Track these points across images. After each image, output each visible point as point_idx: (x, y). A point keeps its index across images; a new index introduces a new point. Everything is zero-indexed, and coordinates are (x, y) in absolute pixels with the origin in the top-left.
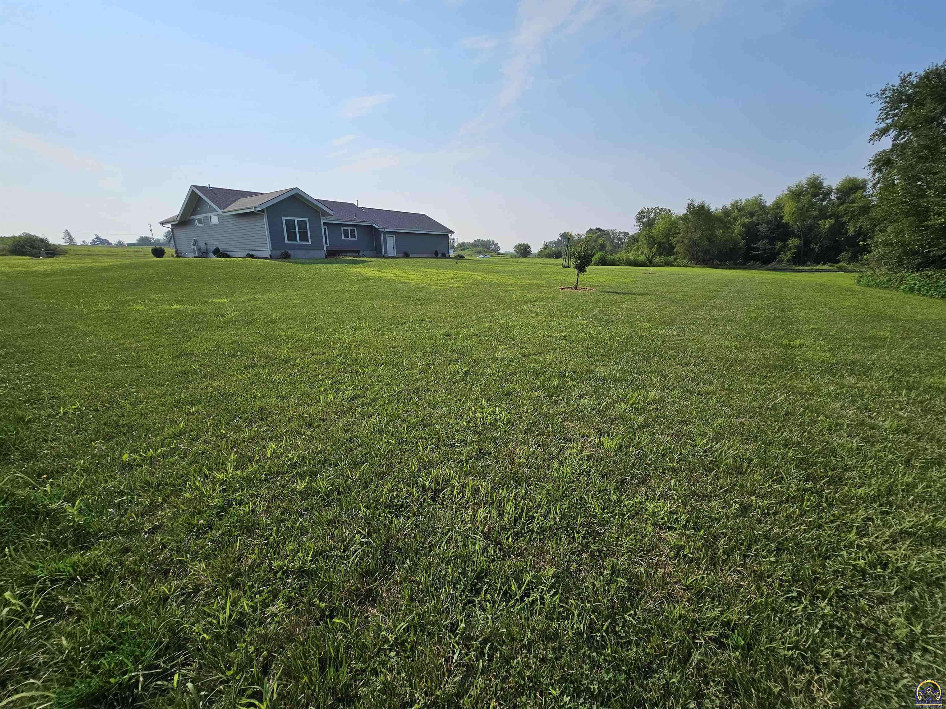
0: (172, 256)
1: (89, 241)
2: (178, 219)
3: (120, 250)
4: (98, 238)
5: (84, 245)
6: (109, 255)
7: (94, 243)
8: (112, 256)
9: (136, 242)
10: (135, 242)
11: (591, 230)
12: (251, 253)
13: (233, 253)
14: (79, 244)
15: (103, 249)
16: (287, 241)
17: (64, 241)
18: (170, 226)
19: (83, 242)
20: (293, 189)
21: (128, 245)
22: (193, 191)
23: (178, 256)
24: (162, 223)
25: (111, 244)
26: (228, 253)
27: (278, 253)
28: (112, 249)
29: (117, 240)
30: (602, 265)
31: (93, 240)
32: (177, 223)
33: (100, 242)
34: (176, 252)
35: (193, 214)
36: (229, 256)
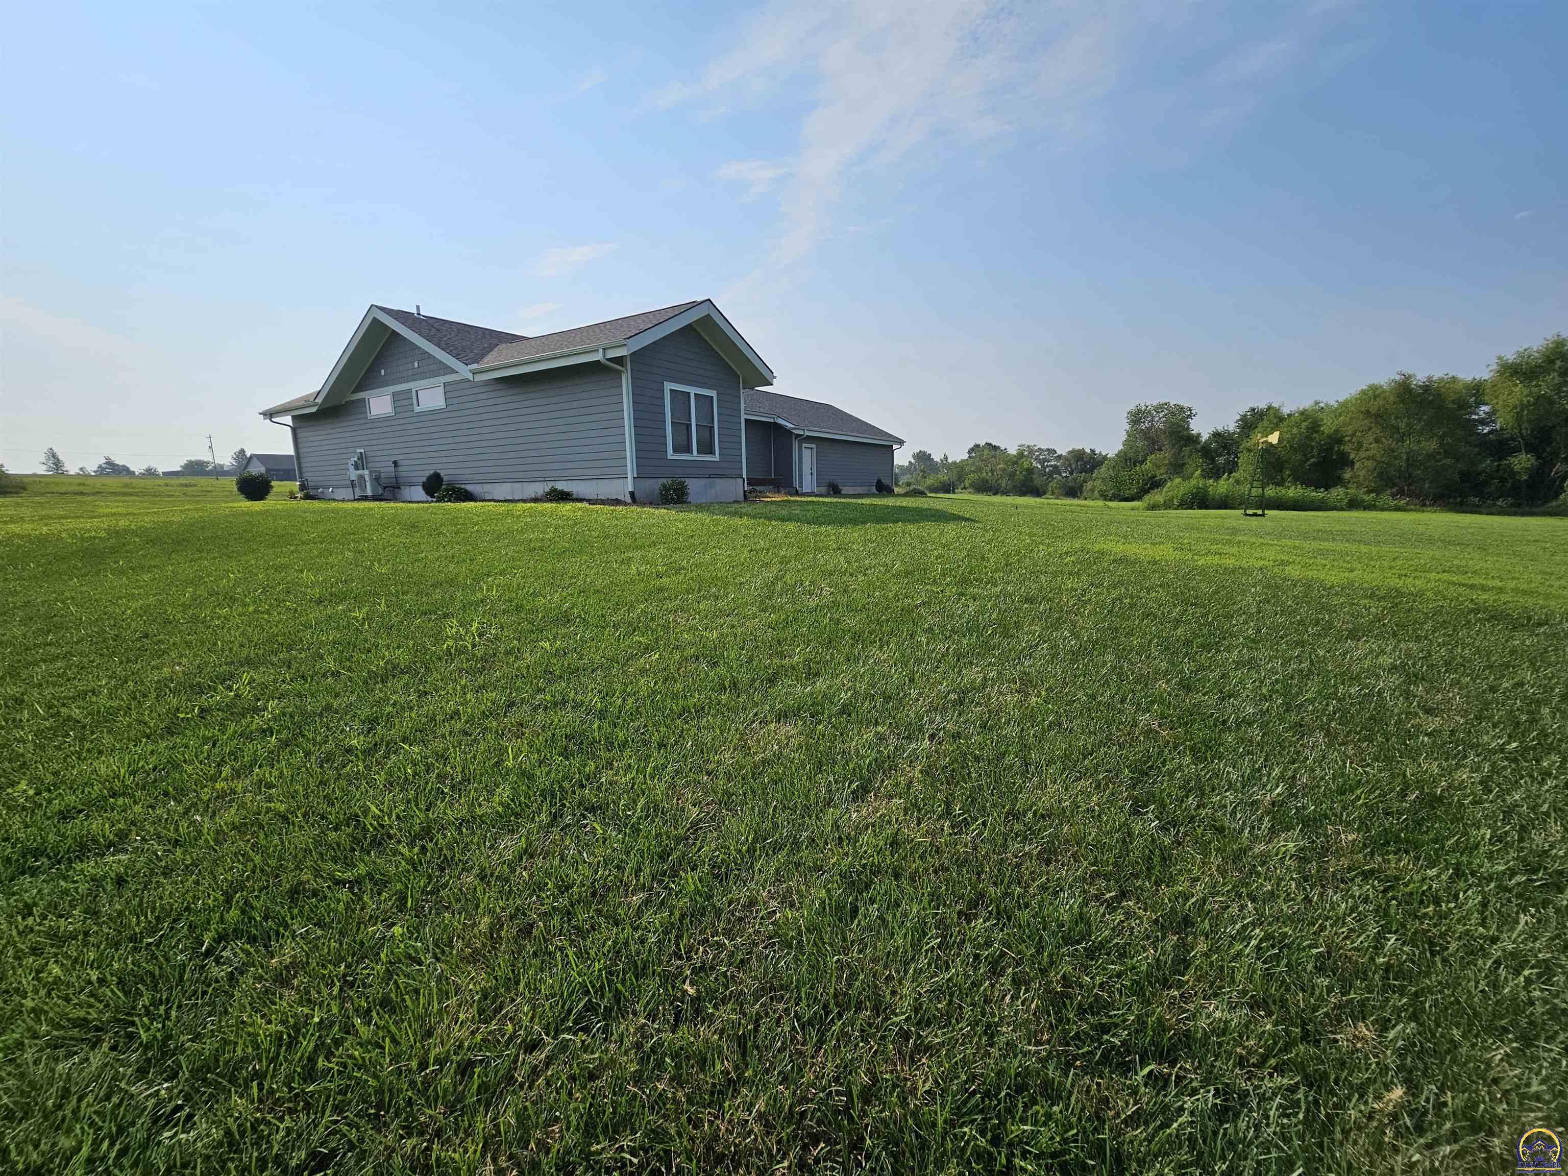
0: (292, 496)
1: (92, 468)
2: (319, 400)
3: (149, 483)
4: (110, 463)
5: (83, 475)
6: (125, 494)
7: (101, 472)
8: (131, 494)
9: (179, 469)
10: (177, 468)
11: (977, 446)
12: (561, 486)
13: (487, 487)
14: (71, 473)
15: (114, 483)
16: (670, 454)
17: (45, 467)
18: (288, 419)
19: (81, 469)
20: (695, 305)
21: (164, 473)
22: (375, 320)
23: (308, 497)
24: (270, 415)
25: (133, 473)
26: (469, 488)
27: (654, 485)
28: (134, 481)
29: (145, 467)
30: (1200, 508)
31: (100, 467)
32: (314, 410)
33: (112, 469)
34: (303, 487)
35: (360, 388)
36: (468, 497)
